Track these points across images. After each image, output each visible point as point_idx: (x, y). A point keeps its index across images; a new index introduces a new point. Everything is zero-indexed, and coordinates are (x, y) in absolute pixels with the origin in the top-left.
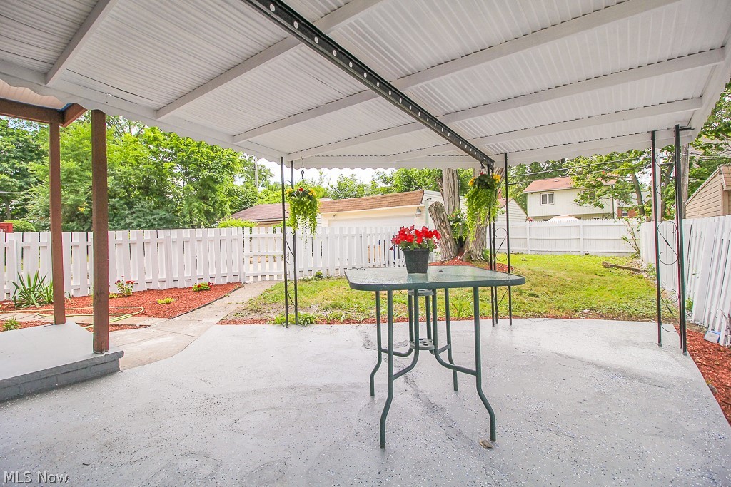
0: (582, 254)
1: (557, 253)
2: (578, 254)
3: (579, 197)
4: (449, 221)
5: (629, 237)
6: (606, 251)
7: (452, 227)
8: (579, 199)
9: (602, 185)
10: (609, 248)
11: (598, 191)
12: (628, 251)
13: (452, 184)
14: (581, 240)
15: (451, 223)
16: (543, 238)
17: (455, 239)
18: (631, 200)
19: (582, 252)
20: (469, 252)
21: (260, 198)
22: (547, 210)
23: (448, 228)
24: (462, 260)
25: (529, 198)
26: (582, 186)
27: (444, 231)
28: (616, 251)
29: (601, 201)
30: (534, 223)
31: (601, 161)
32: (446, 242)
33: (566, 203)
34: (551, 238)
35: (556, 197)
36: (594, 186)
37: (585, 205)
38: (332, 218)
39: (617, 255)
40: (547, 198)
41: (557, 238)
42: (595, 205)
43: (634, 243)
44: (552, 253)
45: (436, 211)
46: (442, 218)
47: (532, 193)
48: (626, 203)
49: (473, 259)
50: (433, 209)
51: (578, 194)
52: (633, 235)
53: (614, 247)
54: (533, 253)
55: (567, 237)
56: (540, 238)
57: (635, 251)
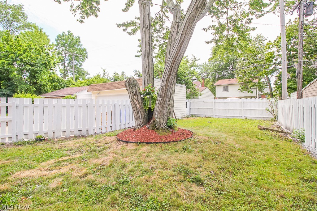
0: (243, 118)
1: (229, 117)
2: (241, 118)
3: (240, 88)
4: (141, 95)
5: (270, 109)
6: (256, 116)
7: (143, 99)
8: (241, 89)
9: (252, 81)
10: (258, 115)
11: (250, 85)
12: (269, 117)
13: (148, 64)
14: (243, 110)
15: (142, 96)
16: (222, 108)
17: (145, 109)
18: (264, 91)
19: (243, 117)
20: (154, 121)
21: (73, 84)
22: (225, 94)
23: (140, 100)
24: (148, 128)
25: (217, 88)
26: (242, 82)
27: (137, 102)
28: (262, 117)
29: (252, 90)
30: (217, 100)
31: (251, 69)
32: (138, 112)
33: (234, 91)
34: (226, 108)
35: (230, 88)
36: (248, 82)
37: (244, 92)
38: (97, 95)
39: (262, 119)
40: (225, 88)
41: (229, 108)
42: (249, 92)
43: (272, 112)
44: (227, 117)
45: (129, 85)
46: (134, 91)
47: (218, 86)
48: (262, 92)
49: (157, 127)
50: (127, 84)
51: (240, 86)
52: (272, 107)
53: (261, 114)
54: (216, 117)
55: (235, 108)
56: (220, 108)
57: (273, 117)
